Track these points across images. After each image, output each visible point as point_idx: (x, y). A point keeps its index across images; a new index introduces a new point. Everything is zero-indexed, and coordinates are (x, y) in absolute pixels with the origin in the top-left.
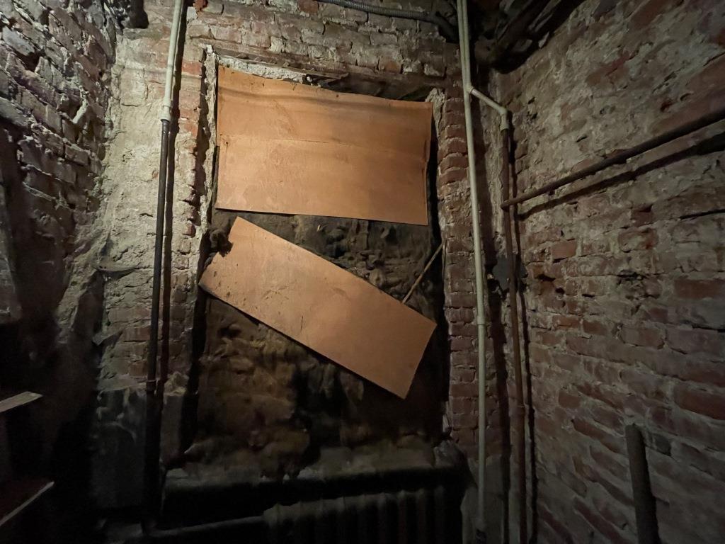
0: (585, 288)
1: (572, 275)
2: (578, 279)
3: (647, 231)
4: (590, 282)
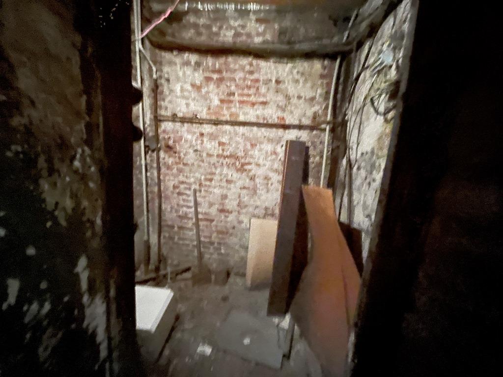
0: (184, 152)
1: (180, 148)
3: (202, 140)
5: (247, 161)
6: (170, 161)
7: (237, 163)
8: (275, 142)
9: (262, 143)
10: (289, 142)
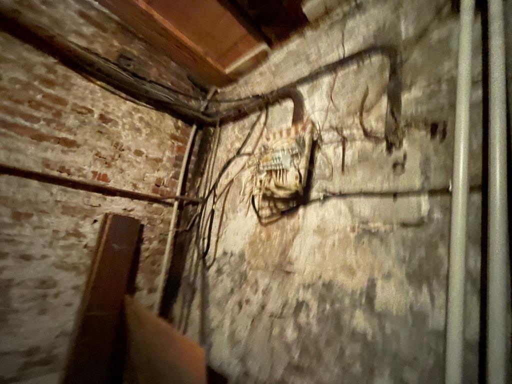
8: (80, 212)
9: (47, 213)
10: (110, 216)
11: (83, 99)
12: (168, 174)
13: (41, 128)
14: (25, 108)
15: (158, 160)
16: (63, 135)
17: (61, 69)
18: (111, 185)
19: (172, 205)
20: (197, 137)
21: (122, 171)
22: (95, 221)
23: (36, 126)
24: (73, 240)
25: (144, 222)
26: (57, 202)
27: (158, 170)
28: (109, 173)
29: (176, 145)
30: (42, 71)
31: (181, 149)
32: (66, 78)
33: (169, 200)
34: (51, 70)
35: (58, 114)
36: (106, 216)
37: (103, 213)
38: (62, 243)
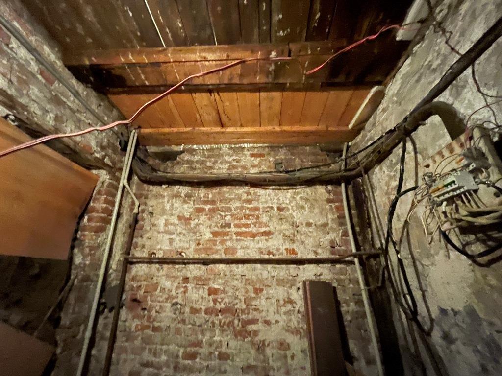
0: (158, 308)
1: (152, 301)
2: (154, 304)
3: (186, 287)
4: (161, 306)
5: (250, 317)
6: (134, 324)
7: (236, 322)
8: (287, 283)
9: (270, 286)
10: (307, 283)
11: (266, 202)
12: (338, 234)
13: (253, 229)
14: (244, 221)
15: (325, 225)
16: (263, 229)
17: (252, 190)
18: (299, 256)
19: (353, 263)
20: (349, 192)
21: (303, 243)
22: (299, 289)
23: (250, 229)
24: (289, 306)
25: (335, 285)
26: (273, 277)
27: (329, 233)
28: (295, 246)
29: (334, 206)
30: (244, 197)
31: (339, 209)
32: (255, 194)
33: (348, 259)
34: (248, 193)
35: (258, 218)
36: (304, 283)
37: (301, 281)
38: (283, 309)
